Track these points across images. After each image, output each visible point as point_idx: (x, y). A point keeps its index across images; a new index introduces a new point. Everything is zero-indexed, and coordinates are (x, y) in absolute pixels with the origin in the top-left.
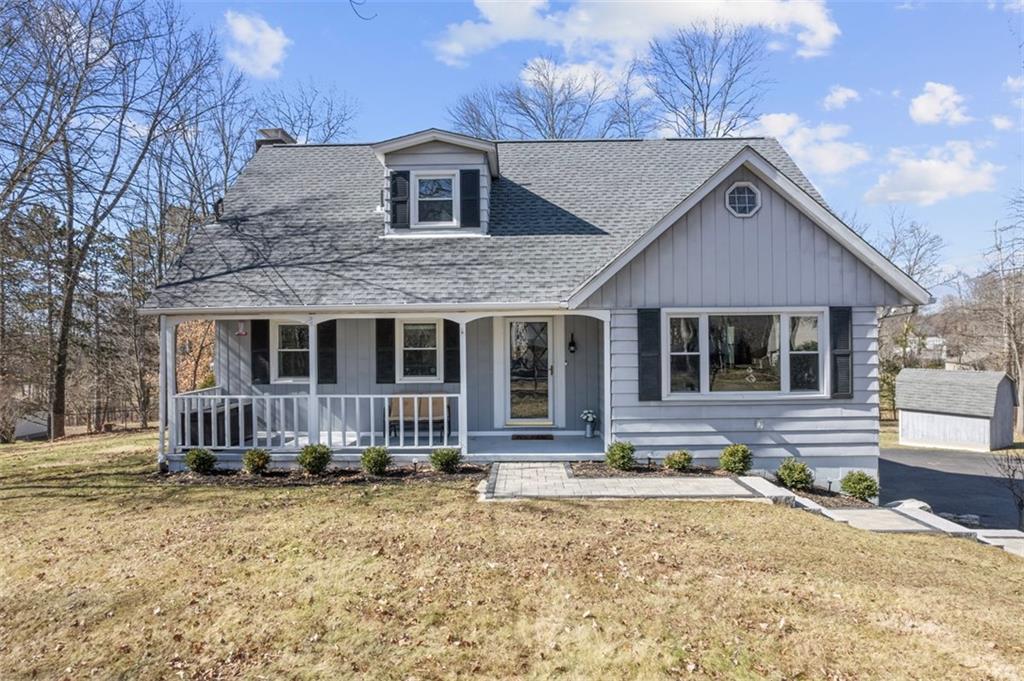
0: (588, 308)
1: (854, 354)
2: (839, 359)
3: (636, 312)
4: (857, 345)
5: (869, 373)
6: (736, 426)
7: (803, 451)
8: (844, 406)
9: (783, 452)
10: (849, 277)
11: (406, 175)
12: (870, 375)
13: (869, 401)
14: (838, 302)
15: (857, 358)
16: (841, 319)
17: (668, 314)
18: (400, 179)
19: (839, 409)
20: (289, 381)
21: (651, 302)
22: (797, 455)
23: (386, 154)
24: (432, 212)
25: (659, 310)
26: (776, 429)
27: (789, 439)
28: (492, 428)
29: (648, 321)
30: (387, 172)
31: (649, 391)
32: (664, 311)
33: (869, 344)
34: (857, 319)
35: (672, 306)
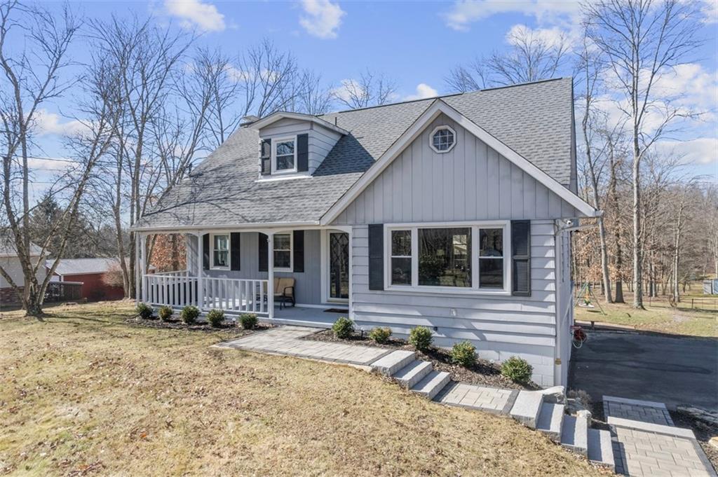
0: (338, 224)
1: (533, 261)
2: (519, 264)
3: (367, 226)
4: (535, 252)
5: (546, 276)
6: (435, 312)
7: (489, 337)
8: (524, 303)
9: (472, 336)
10: (529, 195)
11: (269, 141)
12: (547, 278)
13: (546, 300)
14: (518, 216)
15: (535, 263)
16: (522, 230)
17: (389, 228)
18: (266, 144)
19: (519, 305)
20: (218, 268)
21: (377, 221)
22: (484, 339)
23: (260, 130)
24: (283, 163)
25: (382, 225)
26: (466, 317)
27: (478, 326)
28: (320, 304)
29: (375, 231)
30: (260, 140)
31: (376, 283)
32: (386, 226)
33: (547, 251)
34: (535, 230)
35: (392, 222)
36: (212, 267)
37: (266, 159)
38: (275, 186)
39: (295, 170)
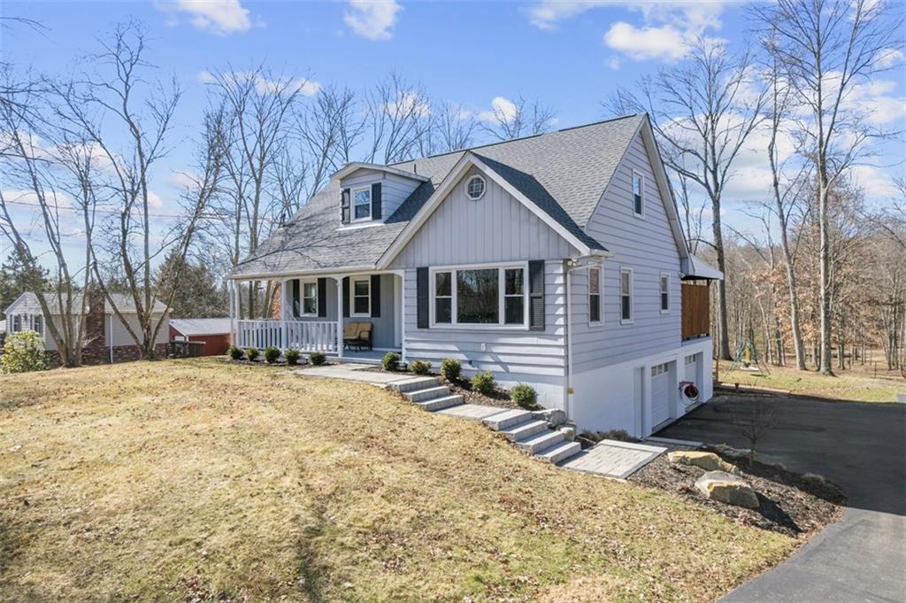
0: (394, 269)
1: (547, 298)
2: (534, 300)
3: (415, 270)
4: (548, 290)
5: (556, 311)
6: (470, 347)
7: (512, 369)
8: (540, 336)
9: (498, 368)
10: (543, 237)
11: (348, 191)
12: (557, 313)
13: (556, 333)
14: (535, 257)
15: (548, 300)
16: (537, 267)
17: (433, 270)
18: (346, 195)
19: (536, 339)
20: (307, 315)
21: (424, 265)
22: (508, 371)
23: (341, 180)
24: (360, 211)
25: (427, 268)
26: (494, 351)
27: (502, 358)
28: (394, 347)
29: (422, 273)
30: (341, 190)
31: (423, 323)
32: (430, 268)
33: (557, 288)
34: (548, 270)
35: (436, 265)
36: (302, 314)
37: (346, 208)
38: (351, 234)
39: (370, 218)
